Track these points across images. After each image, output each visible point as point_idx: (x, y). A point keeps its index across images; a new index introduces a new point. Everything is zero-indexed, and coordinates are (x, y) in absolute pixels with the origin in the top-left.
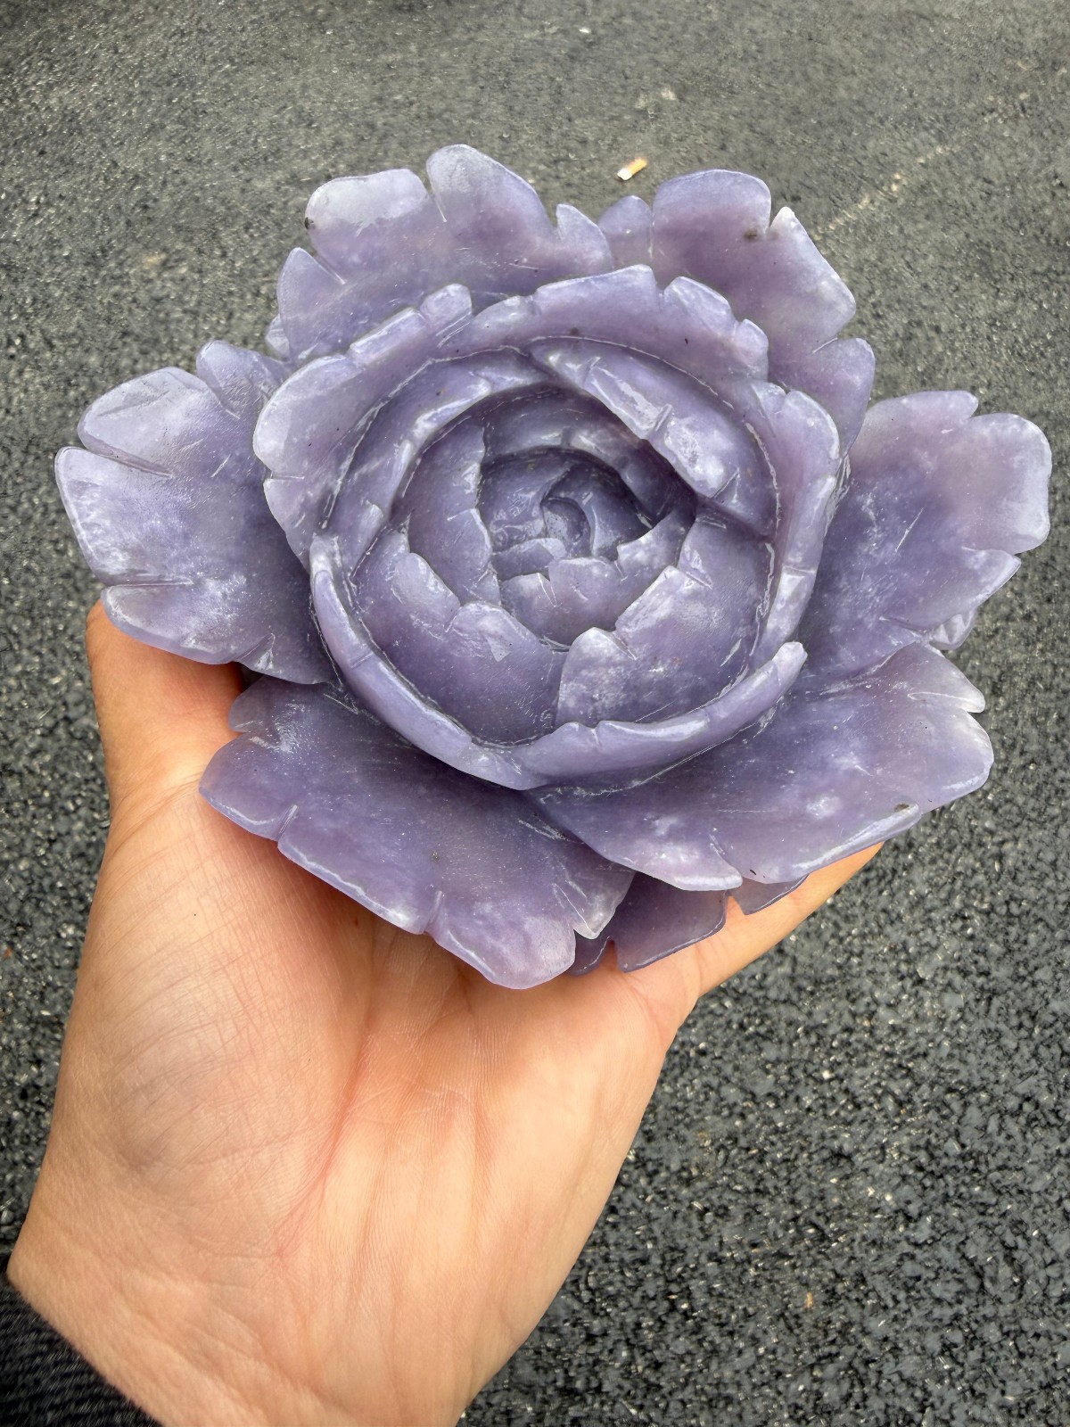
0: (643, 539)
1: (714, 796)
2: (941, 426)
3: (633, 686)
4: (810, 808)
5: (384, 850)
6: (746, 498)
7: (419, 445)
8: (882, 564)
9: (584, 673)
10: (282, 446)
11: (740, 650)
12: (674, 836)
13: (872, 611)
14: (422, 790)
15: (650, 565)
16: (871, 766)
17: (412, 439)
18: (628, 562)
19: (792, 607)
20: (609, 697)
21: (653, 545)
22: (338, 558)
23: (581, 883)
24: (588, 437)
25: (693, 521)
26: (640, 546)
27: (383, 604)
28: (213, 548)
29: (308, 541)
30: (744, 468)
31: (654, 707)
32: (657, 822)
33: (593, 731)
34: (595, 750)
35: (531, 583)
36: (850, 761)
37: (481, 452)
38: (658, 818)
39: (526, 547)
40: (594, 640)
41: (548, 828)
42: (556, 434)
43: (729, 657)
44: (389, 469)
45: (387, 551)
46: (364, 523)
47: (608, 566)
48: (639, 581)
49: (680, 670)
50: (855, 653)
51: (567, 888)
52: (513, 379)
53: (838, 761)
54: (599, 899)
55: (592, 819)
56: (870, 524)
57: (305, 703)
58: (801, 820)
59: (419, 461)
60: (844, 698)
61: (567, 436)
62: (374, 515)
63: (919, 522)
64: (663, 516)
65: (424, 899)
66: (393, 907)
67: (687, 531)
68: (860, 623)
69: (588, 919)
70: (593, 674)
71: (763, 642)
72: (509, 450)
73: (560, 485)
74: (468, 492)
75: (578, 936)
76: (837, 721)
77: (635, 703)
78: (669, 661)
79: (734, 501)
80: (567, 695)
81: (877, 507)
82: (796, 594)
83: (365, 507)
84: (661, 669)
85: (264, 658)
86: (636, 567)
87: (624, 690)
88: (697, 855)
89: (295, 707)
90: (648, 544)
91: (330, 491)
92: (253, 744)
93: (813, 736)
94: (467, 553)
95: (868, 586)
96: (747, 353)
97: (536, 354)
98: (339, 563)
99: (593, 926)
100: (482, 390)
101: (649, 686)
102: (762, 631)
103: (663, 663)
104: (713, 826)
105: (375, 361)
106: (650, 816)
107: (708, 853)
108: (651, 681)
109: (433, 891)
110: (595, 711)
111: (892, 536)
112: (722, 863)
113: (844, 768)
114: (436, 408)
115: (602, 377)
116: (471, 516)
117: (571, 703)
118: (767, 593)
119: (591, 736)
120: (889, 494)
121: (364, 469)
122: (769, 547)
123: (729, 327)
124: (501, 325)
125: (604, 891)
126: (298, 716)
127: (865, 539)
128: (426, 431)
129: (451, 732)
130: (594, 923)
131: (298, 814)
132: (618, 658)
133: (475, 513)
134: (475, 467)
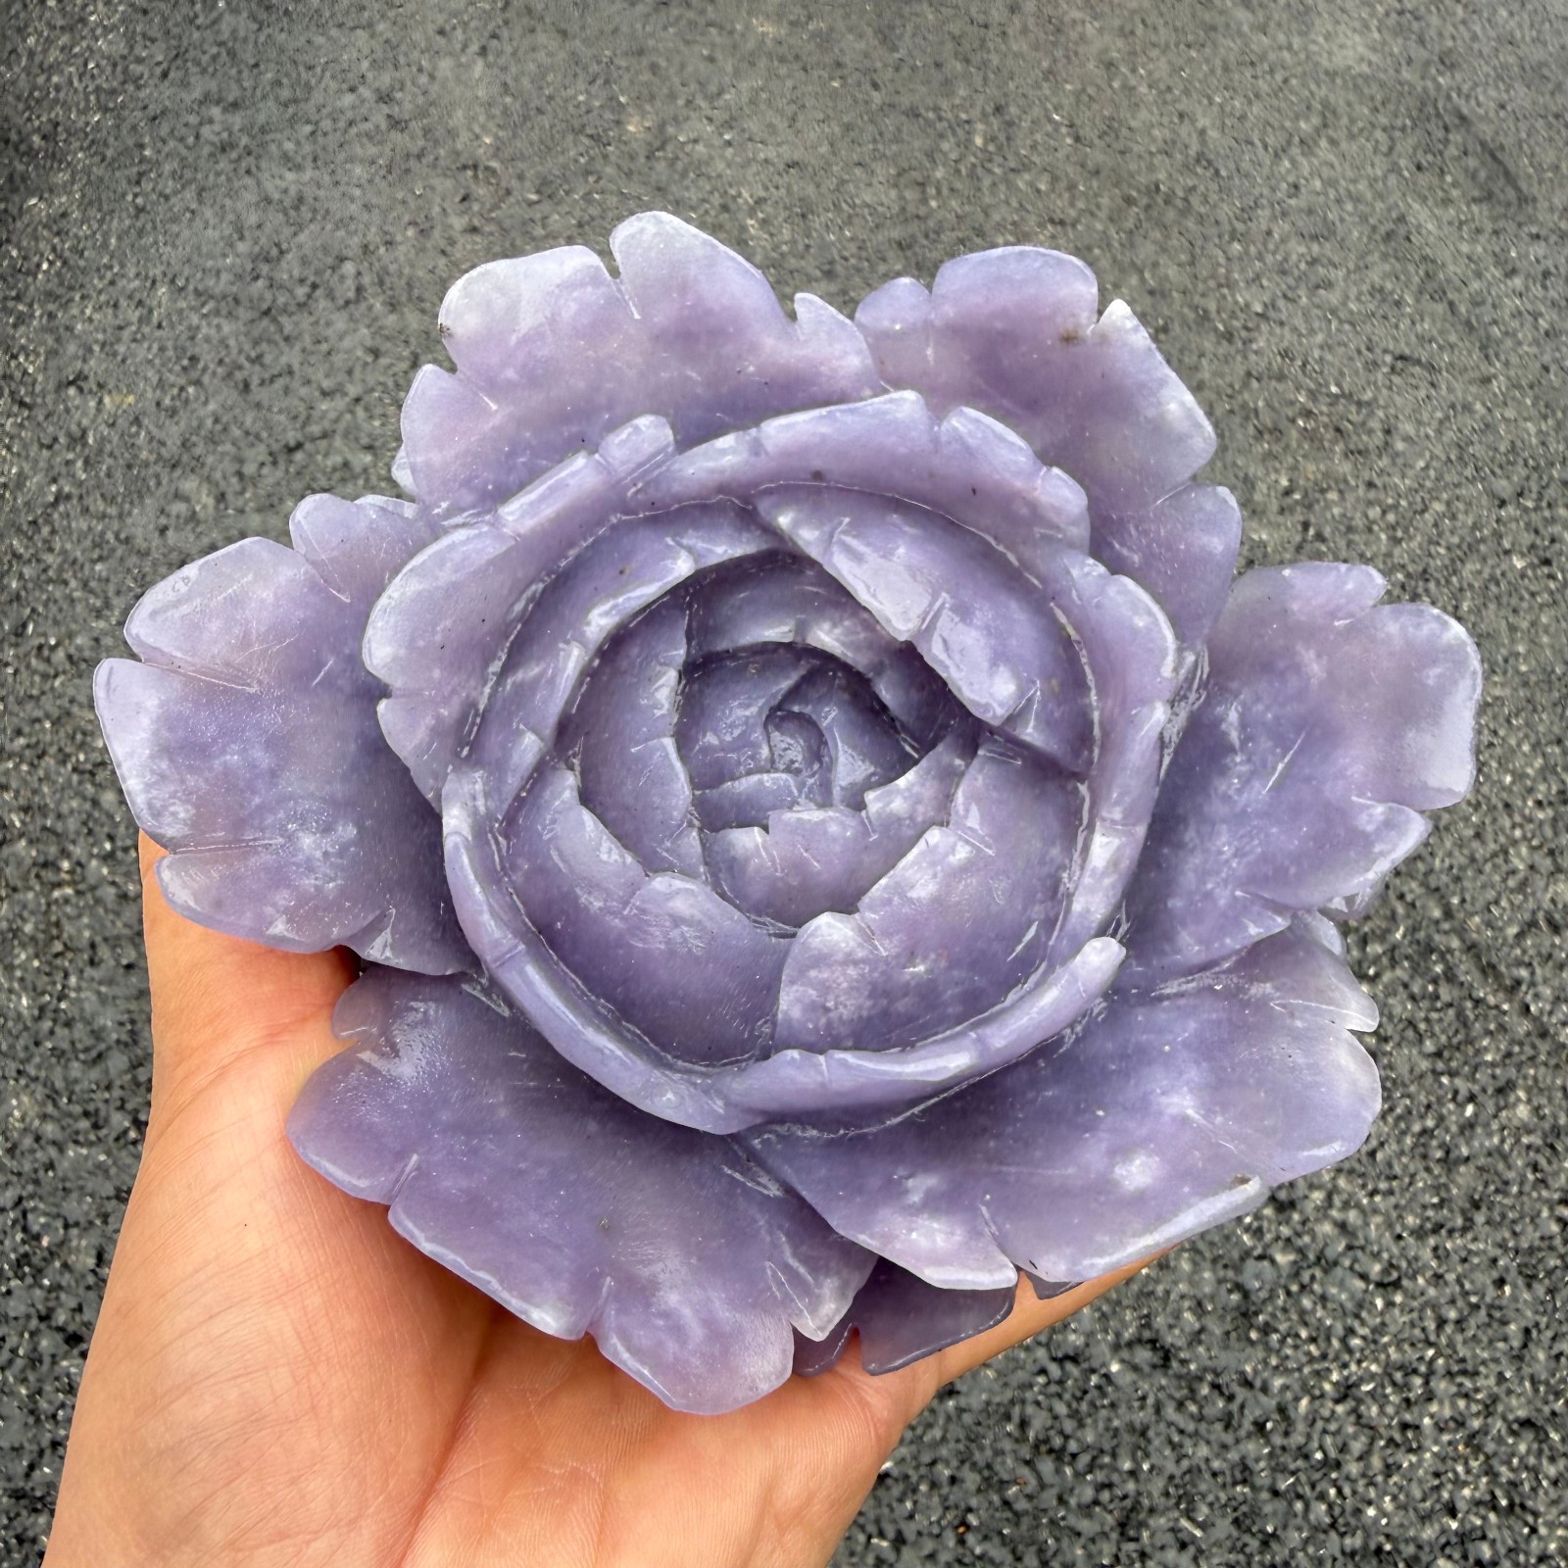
0: (902, 782)
1: (992, 1144)
2: (1333, 615)
3: (882, 990)
4: (1120, 1171)
5: (533, 1217)
6: (1048, 723)
7: (592, 647)
8: (1244, 812)
9: (813, 973)
10: (402, 652)
11: (1037, 935)
12: (934, 1204)
13: (1226, 882)
14: (593, 1127)
15: (911, 818)
16: (1208, 1112)
17: (582, 641)
18: (879, 813)
19: (1107, 881)
20: (848, 1006)
21: (916, 789)
22: (480, 803)
23: (805, 1261)
24: (828, 633)
25: (974, 754)
26: (898, 791)
27: (542, 870)
28: (312, 787)
29: (440, 778)
30: (1047, 678)
31: (910, 1019)
32: (910, 1183)
33: (821, 1058)
34: (823, 1085)
35: (746, 840)
36: (1180, 1101)
37: (680, 653)
38: (911, 1176)
39: (744, 785)
40: (829, 930)
41: (764, 1180)
42: (786, 629)
43: (1019, 948)
44: (552, 682)
45: (547, 795)
46: (515, 758)
47: (851, 822)
48: (897, 841)
49: (948, 968)
50: (1200, 942)
51: (787, 1269)
52: (724, 548)
53: (1164, 1100)
54: (829, 1286)
55: (823, 1172)
56: (1232, 750)
57: (435, 1001)
59: (596, 663)
60: (1182, 1002)
61: (801, 628)
62: (529, 747)
63: (1301, 750)
64: (933, 746)
65: (584, 1288)
66: (537, 1306)
67: (968, 766)
68: (1208, 896)
69: (813, 1309)
70: (825, 975)
71: (1069, 927)
72: (722, 645)
73: (793, 693)
74: (658, 713)
75: (797, 1334)
76: (1169, 1037)
77: (885, 1014)
78: (933, 956)
79: (1030, 730)
80: (790, 1003)
81: (1243, 725)
82: (1114, 863)
83: (519, 734)
84: (921, 968)
85: (379, 942)
86: (891, 822)
87: (869, 996)
88: (959, 1235)
89: (421, 1006)
90: (908, 789)
91: (472, 705)
92: (362, 1062)
93: (1135, 1059)
94: (657, 800)
95: (1224, 843)
96: (1058, 511)
97: (764, 506)
98: (482, 810)
99: (818, 1323)
100: (682, 567)
101: (906, 990)
102: (1068, 910)
103: (925, 958)
104: (986, 1192)
105: (533, 530)
106: (901, 1172)
107: (975, 1233)
108: (908, 983)
109: (601, 1275)
110: (829, 1025)
111: (1260, 770)
112: (994, 1249)
113: (1173, 1111)
114: (615, 596)
115: (848, 550)
116: (664, 748)
117: (796, 1013)
118: (1076, 856)
119: (817, 1066)
120: (1260, 707)
121: (520, 676)
122: (1083, 789)
123: (1034, 474)
124: (712, 471)
125: (838, 1273)
126: (426, 1021)
127: (1224, 771)
128: (601, 628)
129: (623, 1063)
130: (822, 1317)
131: (418, 1168)
132: (860, 954)
133: (669, 743)
134: (671, 677)
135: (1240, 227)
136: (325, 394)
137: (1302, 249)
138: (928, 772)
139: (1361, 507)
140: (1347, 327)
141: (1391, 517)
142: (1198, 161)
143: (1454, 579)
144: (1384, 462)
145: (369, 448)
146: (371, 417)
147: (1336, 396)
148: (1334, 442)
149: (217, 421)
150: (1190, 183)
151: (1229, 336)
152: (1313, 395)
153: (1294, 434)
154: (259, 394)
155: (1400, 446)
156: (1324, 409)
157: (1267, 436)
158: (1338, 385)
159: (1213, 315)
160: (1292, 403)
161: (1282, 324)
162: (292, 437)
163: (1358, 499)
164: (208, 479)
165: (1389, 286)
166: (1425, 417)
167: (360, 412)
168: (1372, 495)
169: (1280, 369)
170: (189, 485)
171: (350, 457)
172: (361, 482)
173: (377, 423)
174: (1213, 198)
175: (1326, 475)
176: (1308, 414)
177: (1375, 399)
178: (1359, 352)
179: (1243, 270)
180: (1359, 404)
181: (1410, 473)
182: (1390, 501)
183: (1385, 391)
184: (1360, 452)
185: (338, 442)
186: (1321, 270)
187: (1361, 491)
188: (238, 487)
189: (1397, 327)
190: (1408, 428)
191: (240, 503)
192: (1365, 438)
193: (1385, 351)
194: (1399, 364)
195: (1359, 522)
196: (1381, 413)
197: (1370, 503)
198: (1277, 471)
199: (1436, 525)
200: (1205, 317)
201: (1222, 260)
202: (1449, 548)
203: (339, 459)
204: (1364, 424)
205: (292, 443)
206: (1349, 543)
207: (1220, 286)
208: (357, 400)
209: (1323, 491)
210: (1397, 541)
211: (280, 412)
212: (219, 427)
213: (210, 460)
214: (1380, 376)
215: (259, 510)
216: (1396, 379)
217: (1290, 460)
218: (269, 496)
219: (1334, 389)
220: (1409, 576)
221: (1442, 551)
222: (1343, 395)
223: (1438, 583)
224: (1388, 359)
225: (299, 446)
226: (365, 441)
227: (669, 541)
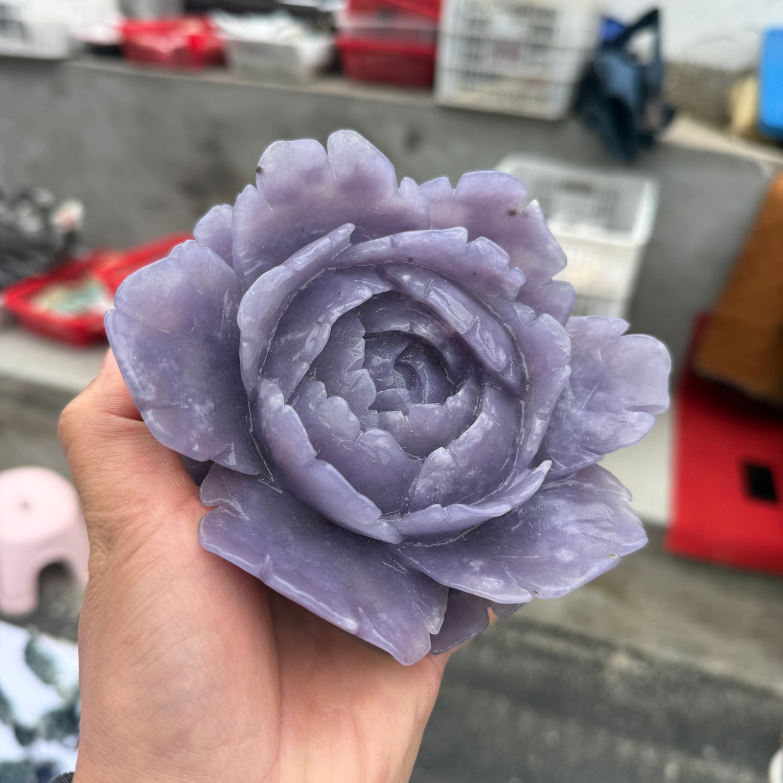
0: (459, 393)
1: (498, 547)
3: (457, 482)
4: (557, 555)
9: (433, 474)
11: (509, 462)
12: (485, 571)
18: (453, 408)
20: (443, 488)
21: (464, 398)
23: (426, 600)
24: (425, 328)
25: (484, 384)
26: (459, 398)
31: (465, 495)
32: (472, 563)
34: (445, 520)
35: (396, 416)
37: (363, 331)
38: (471, 561)
40: (441, 455)
41: (401, 567)
42: (406, 325)
43: (504, 466)
45: (310, 392)
48: (457, 418)
49: (481, 473)
51: (419, 604)
54: (436, 611)
58: (554, 562)
61: (413, 326)
67: (483, 390)
70: (437, 474)
73: (403, 354)
75: (430, 634)
77: (457, 492)
78: (477, 468)
79: (511, 375)
80: (421, 486)
82: (542, 431)
84: (472, 473)
86: (456, 411)
87: (452, 485)
88: (502, 583)
90: (461, 396)
99: (435, 627)
101: (466, 481)
103: (475, 468)
104: (505, 566)
106: (466, 559)
107: (508, 582)
108: (467, 479)
110: (435, 497)
112: (519, 587)
115: (437, 293)
117: (423, 491)
119: (445, 512)
124: (373, 252)
125: (437, 605)
130: (436, 625)
132: (452, 466)
138: (466, 391)
227: (356, 281)
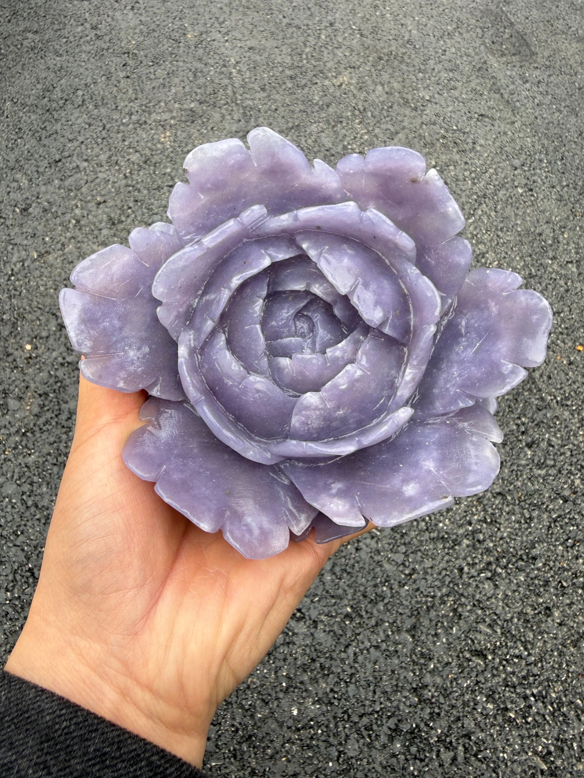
0: (340, 345)
1: (362, 474)
3: (327, 419)
4: (404, 488)
5: (203, 489)
6: (393, 327)
8: (463, 360)
9: (304, 412)
10: (165, 289)
11: (384, 402)
12: (339, 494)
15: (343, 357)
16: (438, 469)
18: (331, 356)
19: (410, 385)
20: (316, 423)
21: (345, 348)
23: (295, 508)
25: (367, 336)
26: (338, 349)
28: (134, 334)
29: (179, 332)
30: (395, 310)
31: (338, 428)
35: (284, 362)
36: (429, 464)
37: (264, 293)
38: (334, 483)
40: (310, 398)
41: (283, 478)
42: (303, 286)
43: (378, 406)
44: (218, 302)
45: (215, 342)
46: (205, 327)
47: (321, 359)
48: (338, 367)
49: (351, 412)
50: (443, 406)
51: (289, 510)
52: (282, 255)
53: (423, 463)
54: (303, 516)
55: (304, 479)
57: (174, 410)
58: (399, 495)
60: (435, 426)
62: (209, 324)
64: (353, 331)
67: (364, 339)
69: (297, 525)
70: (308, 413)
71: (395, 400)
72: (280, 289)
73: (304, 308)
74: (257, 315)
75: (291, 533)
76: (428, 439)
77: (328, 426)
78: (346, 408)
80: (295, 421)
82: (413, 379)
83: (205, 320)
84: (342, 412)
85: (155, 389)
86: (335, 360)
87: (324, 421)
89: (169, 411)
90: (342, 348)
91: (192, 306)
94: (253, 347)
95: (455, 371)
96: (405, 247)
97: (298, 239)
98: (192, 345)
99: (299, 529)
100: (266, 262)
101: (336, 419)
103: (344, 409)
104: (358, 491)
106: (330, 481)
108: (337, 417)
109: (225, 511)
110: (309, 430)
111: (470, 345)
113: (426, 467)
115: (326, 260)
116: (257, 329)
117: (297, 425)
118: (400, 375)
119: (302, 446)
121: (208, 297)
122: (405, 349)
123: (395, 235)
125: (307, 512)
130: (301, 528)
131: (165, 470)
132: (321, 407)
133: (258, 327)
134: (260, 302)
135: (423, 67)
136: (70, 140)
137: (446, 75)
138: (349, 341)
139: (462, 171)
140: (461, 104)
141: (473, 175)
142: (408, 42)
143: (495, 197)
144: (472, 155)
145: (86, 160)
146: (87, 149)
147: (455, 130)
148: (454, 147)
149: (29, 152)
150: (404, 51)
151: (415, 109)
152: (447, 131)
153: (438, 145)
154: (45, 141)
155: (478, 148)
156: (450, 135)
157: (428, 146)
158: (457, 126)
159: (410, 101)
160: (438, 133)
161: (436, 103)
162: (57, 157)
163: (461, 169)
164: (25, 174)
165: (478, 88)
166: (489, 137)
167: (83, 147)
168: (466, 167)
169: (435, 121)
170: (18, 176)
171: (79, 163)
172: (83, 173)
173: (89, 151)
174: (413, 56)
175: (450, 160)
176: (444, 137)
177: (470, 131)
178: (465, 113)
179: (422, 84)
180: (464, 133)
181: (481, 158)
182: (473, 169)
183: (474, 128)
184: (463, 151)
185: (75, 158)
186: (453, 83)
187: (463, 166)
188: (37, 176)
189: (480, 103)
190: (482, 142)
191: (37, 182)
192: (465, 146)
193: (475, 113)
194: (480, 118)
195: (461, 177)
196: (472, 136)
197: (466, 170)
198: (431, 159)
199: (490, 178)
200: (407, 102)
201: (415, 80)
202: (494, 186)
203: (75, 165)
204: (465, 141)
205: (57, 159)
206: (457, 185)
207: (414, 90)
208: (82, 142)
209: (448, 166)
210: (474, 184)
211: (53, 148)
212: (30, 154)
213: (26, 166)
214: (472, 122)
215: (44, 185)
216: (479, 123)
217: (436, 155)
218: (49, 179)
219: (455, 128)
220: (478, 196)
221: (492, 187)
222: (458, 130)
223: (489, 198)
224: (476, 116)
225: (60, 160)
226: (85, 157)
227: (263, 252)
